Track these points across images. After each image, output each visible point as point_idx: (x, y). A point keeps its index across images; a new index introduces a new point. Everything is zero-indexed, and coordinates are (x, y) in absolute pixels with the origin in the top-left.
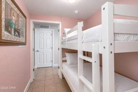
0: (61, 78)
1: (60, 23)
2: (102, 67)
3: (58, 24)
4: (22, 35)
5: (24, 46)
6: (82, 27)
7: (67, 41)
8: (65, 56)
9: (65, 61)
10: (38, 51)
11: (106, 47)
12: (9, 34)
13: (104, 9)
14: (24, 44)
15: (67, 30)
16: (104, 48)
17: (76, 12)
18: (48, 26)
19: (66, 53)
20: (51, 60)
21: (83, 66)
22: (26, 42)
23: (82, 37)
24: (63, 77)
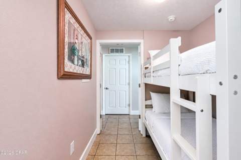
0: (144, 135)
1: (142, 41)
2: (216, 118)
3: (139, 44)
4: (87, 64)
5: (88, 80)
6: (179, 47)
7: (153, 72)
8: (150, 99)
9: (151, 107)
10: (107, 89)
11: (223, 83)
12: (72, 64)
13: (220, 11)
14: (88, 77)
15: (153, 53)
16: (221, 84)
17: (172, 18)
18: (123, 49)
19: (151, 92)
20: (128, 103)
21: (181, 119)
22: (91, 75)
23: (179, 65)
24: (148, 134)
